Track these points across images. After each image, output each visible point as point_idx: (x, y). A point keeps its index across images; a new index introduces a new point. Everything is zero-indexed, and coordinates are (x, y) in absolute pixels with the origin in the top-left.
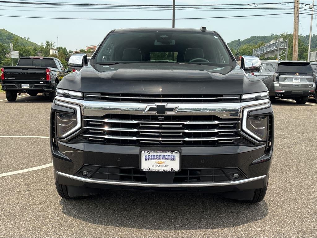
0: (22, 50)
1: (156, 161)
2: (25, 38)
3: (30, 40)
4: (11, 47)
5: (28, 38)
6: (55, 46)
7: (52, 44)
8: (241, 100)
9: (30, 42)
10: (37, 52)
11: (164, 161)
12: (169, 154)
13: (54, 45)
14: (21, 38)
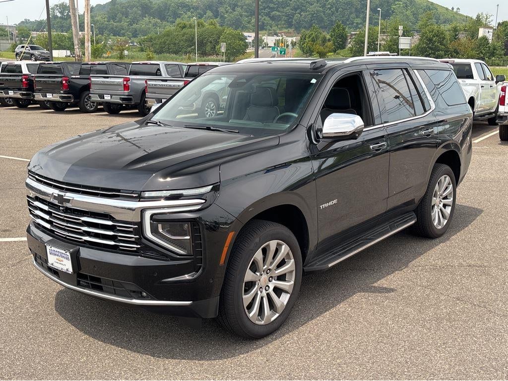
0: (432, 32)
1: (56, 257)
2: (453, 9)
3: (461, 12)
4: (399, 31)
5: (458, 9)
6: (492, 21)
7: (487, 17)
8: (140, 198)
9: (461, 15)
10: (458, 34)
11: (63, 259)
12: (64, 252)
13: (490, 20)
14: (447, 9)
